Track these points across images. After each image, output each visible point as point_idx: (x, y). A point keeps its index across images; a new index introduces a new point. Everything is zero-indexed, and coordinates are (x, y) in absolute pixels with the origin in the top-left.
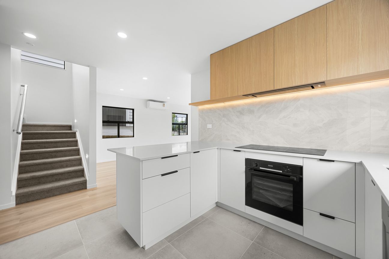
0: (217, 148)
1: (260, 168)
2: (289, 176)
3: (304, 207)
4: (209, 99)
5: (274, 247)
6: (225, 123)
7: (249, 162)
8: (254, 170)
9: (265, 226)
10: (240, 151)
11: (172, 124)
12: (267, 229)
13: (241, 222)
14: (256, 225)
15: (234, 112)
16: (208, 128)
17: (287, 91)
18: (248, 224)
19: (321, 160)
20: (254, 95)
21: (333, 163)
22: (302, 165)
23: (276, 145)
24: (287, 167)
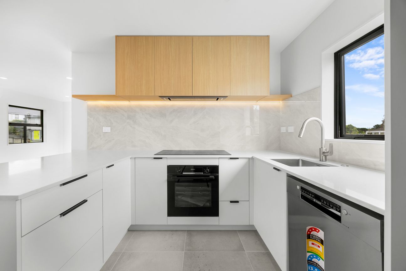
0: (131, 158)
1: (184, 173)
2: (209, 176)
3: (220, 199)
4: (114, 93)
5: (202, 247)
6: (131, 126)
7: (171, 169)
8: (177, 177)
9: (187, 230)
10: (161, 158)
11: (9, 125)
12: (190, 232)
13: (165, 237)
14: (180, 233)
15: (143, 114)
16: (104, 131)
17: (196, 99)
18: (172, 236)
19: (231, 158)
20: (169, 98)
21: (237, 159)
22: (218, 165)
23: (187, 149)
24: (207, 168)
